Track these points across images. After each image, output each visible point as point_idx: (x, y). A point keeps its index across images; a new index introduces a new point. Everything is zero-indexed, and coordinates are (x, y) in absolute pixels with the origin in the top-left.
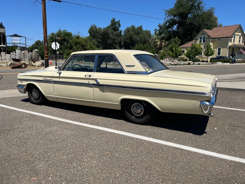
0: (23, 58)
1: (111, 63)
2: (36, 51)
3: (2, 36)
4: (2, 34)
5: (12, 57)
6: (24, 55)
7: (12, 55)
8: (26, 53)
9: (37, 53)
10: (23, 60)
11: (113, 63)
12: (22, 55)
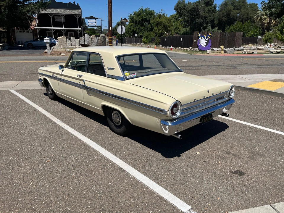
0: (91, 43)
1: (189, 49)
2: (102, 36)
3: (78, 18)
5: (81, 43)
6: (92, 40)
7: (81, 40)
8: (94, 38)
9: (103, 38)
10: (91, 45)
11: (192, 48)
12: (90, 40)
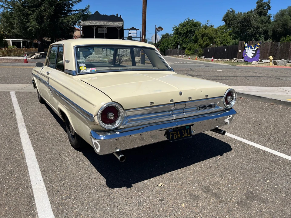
3: (119, 29)
4: (120, 28)
